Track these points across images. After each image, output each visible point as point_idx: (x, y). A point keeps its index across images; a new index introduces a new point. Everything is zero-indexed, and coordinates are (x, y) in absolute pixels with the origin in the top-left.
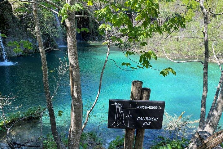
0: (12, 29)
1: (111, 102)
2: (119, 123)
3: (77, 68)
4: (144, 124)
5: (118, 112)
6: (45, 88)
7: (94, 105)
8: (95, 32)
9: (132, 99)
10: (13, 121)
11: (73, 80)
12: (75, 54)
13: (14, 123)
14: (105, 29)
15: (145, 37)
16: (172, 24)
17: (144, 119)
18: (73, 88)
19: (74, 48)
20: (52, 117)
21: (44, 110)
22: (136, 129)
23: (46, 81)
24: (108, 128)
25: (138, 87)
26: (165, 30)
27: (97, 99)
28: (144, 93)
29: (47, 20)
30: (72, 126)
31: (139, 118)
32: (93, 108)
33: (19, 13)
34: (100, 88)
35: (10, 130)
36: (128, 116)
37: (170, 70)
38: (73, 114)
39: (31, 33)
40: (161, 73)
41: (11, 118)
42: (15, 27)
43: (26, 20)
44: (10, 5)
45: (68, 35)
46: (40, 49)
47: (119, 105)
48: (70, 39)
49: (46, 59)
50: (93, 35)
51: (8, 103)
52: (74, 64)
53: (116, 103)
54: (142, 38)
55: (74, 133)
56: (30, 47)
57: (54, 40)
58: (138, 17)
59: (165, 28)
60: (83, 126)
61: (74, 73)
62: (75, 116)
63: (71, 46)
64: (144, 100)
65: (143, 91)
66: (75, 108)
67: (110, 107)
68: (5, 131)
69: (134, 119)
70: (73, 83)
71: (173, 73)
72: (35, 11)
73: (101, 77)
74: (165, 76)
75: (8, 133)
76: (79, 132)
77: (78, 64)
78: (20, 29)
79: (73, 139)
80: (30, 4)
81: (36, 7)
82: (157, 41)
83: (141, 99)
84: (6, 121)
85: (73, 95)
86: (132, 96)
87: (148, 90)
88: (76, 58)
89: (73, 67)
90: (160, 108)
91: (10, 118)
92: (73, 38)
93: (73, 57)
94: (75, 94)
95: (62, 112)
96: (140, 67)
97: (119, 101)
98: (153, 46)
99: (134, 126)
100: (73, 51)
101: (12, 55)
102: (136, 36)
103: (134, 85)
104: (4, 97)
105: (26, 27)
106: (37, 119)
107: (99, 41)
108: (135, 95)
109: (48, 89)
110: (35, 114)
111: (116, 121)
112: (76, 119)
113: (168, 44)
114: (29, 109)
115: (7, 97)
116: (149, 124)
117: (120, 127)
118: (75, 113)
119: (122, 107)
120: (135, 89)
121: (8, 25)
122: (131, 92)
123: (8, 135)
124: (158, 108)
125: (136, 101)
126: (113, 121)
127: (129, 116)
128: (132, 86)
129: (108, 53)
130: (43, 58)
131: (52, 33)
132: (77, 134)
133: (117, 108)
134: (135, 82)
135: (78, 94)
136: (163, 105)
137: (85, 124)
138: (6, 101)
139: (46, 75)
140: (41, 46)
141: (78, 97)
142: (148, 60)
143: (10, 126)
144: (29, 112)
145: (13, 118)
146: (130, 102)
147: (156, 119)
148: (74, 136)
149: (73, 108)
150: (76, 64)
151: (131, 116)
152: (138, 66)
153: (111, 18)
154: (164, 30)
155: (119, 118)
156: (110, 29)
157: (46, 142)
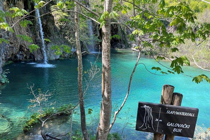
0: (53, 37)
1: (140, 105)
2: (147, 127)
3: (109, 70)
4: (175, 130)
5: (147, 115)
6: (79, 86)
7: (122, 106)
8: (123, 41)
9: (163, 103)
10: (47, 115)
11: (104, 80)
12: (108, 57)
13: (49, 117)
14: (137, 34)
15: (178, 43)
16: (207, 30)
17: (174, 125)
18: (104, 88)
19: (107, 52)
20: (83, 114)
21: (74, 108)
22: (165, 135)
23: (80, 80)
24: (136, 130)
25: (169, 91)
26: (201, 35)
27: (125, 100)
28: (176, 98)
29: (82, 30)
30: (101, 124)
31: (169, 124)
32: (121, 109)
33: (59, 24)
34: (129, 90)
35: (45, 123)
36: (157, 120)
37: (204, 77)
38: (103, 112)
39: (68, 41)
40: (193, 80)
41: (47, 112)
42: (55, 35)
43: (65, 29)
44: (53, 17)
45: (103, 40)
46: (78, 52)
47: (149, 108)
48: (105, 43)
49: (81, 61)
50: (121, 44)
51: (45, 99)
52: (106, 66)
53: (145, 106)
54: (174, 43)
55: (102, 132)
56: (69, 51)
57: (87, 46)
58: (173, 23)
59: (200, 33)
60: (111, 126)
61: (106, 74)
62: (104, 115)
63: (105, 50)
64: (175, 105)
65: (175, 96)
66: (104, 107)
67: (138, 109)
68: (40, 123)
69: (163, 124)
70: (104, 83)
71: (207, 80)
72: (76, 19)
73: (131, 79)
74: (198, 83)
75: (43, 125)
76: (107, 131)
77: (110, 66)
78: (60, 37)
79: (101, 137)
80: (69, 16)
81: (77, 16)
82: (185, 50)
83: (172, 104)
84: (42, 115)
85: (103, 95)
86: (163, 100)
87: (180, 96)
88: (108, 61)
89: (105, 68)
90: (192, 115)
91: (45, 112)
92: (108, 42)
93: (106, 59)
94: (106, 94)
95: (91, 110)
96: (170, 72)
97: (148, 104)
98: (181, 54)
99: (163, 131)
100: (106, 54)
101: (51, 59)
102: (168, 41)
103: (165, 89)
104: (42, 94)
105: (65, 35)
106: (67, 115)
107: (125, 48)
108: (165, 99)
109: (81, 88)
110: (66, 111)
111: (145, 124)
112: (105, 118)
113: (196, 53)
114: (62, 106)
115: (44, 94)
116: (180, 131)
117: (148, 130)
118: (104, 112)
119: (151, 110)
120: (165, 93)
121: (50, 34)
122: (162, 96)
123: (42, 128)
124: (190, 115)
125: (167, 105)
126: (142, 123)
127: (159, 120)
128: (163, 90)
129: (139, 57)
130: (79, 60)
131: (85, 40)
132: (105, 132)
133: (147, 111)
134: (166, 86)
135: (108, 94)
136: (196, 112)
137: (112, 124)
138: (43, 97)
139: (80, 75)
140: (79, 50)
141: (108, 97)
142: (181, 66)
143: (45, 119)
144: (61, 109)
145: (48, 113)
146: (160, 106)
147: (187, 126)
148: (102, 135)
149: (103, 107)
150: (108, 66)
151: (161, 121)
152: (169, 71)
153: (145, 24)
154: (199, 36)
155: (148, 122)
156: (143, 34)
157: (74, 137)
